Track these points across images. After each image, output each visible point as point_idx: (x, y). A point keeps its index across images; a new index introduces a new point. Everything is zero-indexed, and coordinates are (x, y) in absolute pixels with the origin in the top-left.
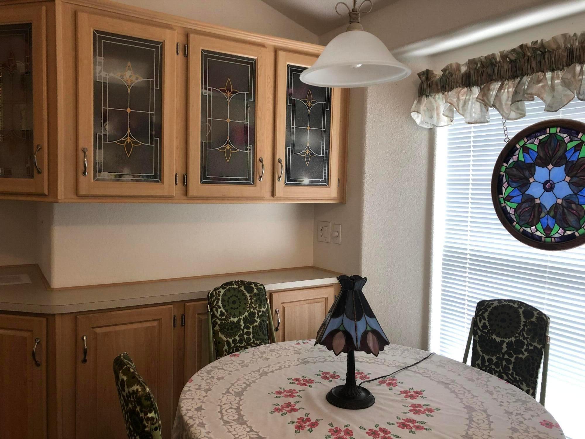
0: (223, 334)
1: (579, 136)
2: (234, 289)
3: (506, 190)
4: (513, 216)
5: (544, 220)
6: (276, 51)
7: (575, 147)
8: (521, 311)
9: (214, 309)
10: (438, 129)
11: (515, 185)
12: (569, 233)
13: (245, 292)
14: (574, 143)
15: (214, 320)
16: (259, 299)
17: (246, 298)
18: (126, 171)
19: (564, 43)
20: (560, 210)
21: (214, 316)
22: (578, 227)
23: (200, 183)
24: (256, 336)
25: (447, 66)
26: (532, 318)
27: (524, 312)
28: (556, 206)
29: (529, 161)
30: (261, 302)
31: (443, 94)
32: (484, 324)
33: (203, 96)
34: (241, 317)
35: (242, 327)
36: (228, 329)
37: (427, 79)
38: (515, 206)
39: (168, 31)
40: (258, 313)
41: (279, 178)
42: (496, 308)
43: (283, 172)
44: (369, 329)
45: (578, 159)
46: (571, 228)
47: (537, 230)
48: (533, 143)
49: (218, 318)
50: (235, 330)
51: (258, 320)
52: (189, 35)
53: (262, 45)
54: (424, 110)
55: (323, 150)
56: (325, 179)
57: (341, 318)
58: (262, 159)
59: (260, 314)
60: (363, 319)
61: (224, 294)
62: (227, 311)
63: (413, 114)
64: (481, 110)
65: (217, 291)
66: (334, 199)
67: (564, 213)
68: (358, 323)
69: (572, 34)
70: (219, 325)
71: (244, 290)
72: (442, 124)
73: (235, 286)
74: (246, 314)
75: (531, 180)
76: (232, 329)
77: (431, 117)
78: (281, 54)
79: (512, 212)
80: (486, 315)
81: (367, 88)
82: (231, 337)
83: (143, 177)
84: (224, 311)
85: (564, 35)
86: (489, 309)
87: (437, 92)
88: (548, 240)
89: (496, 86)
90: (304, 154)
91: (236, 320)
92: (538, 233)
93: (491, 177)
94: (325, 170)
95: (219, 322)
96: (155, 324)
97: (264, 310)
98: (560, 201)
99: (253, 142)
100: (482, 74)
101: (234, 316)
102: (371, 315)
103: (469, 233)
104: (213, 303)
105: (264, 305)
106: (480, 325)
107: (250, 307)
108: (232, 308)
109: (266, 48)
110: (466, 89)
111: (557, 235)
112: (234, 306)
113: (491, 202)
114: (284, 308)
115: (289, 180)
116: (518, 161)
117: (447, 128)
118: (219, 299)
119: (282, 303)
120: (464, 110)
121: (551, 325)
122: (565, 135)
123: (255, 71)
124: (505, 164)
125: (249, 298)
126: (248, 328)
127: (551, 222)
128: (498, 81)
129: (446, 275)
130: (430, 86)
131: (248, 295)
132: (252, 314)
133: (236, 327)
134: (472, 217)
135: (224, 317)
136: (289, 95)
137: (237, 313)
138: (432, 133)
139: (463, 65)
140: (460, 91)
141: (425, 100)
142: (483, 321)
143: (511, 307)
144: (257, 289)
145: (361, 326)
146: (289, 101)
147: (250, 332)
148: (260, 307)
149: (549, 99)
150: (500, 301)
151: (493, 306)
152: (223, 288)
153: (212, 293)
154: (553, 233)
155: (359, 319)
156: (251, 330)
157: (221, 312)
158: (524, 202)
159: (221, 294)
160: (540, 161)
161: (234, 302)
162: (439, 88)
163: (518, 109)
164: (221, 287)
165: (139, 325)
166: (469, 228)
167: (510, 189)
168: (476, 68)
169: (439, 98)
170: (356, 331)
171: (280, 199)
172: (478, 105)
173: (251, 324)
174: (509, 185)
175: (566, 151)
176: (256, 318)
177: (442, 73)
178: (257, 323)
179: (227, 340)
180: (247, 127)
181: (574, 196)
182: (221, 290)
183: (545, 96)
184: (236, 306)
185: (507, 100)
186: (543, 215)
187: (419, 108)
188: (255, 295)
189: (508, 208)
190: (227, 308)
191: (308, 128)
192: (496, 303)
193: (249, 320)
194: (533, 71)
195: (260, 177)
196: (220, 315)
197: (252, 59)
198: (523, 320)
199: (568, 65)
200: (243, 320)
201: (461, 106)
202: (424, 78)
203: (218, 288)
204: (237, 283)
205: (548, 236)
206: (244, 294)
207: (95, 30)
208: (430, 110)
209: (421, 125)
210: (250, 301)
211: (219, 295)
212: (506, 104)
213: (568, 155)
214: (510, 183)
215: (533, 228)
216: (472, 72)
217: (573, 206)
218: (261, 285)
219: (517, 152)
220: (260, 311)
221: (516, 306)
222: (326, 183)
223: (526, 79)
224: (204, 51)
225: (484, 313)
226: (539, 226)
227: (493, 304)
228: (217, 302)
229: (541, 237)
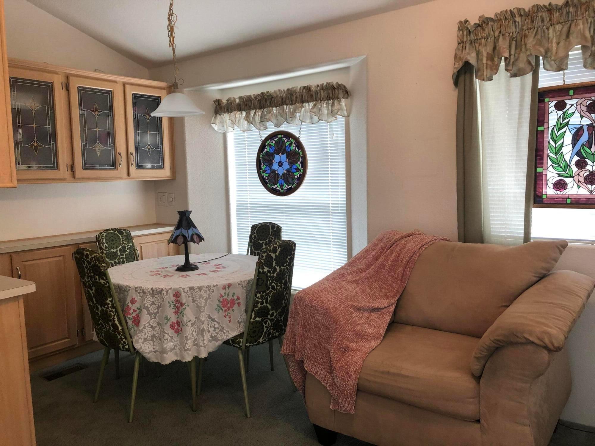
0: (108, 259)
1: (290, 139)
2: (112, 233)
3: (263, 167)
4: (267, 181)
5: (280, 181)
6: (124, 85)
7: (289, 144)
8: (270, 226)
9: (101, 244)
10: (228, 133)
11: (267, 164)
12: (290, 187)
13: (118, 234)
14: (289, 143)
15: (102, 251)
16: (128, 238)
17: (119, 238)
18: (33, 163)
19: (280, 93)
20: (286, 176)
21: (101, 248)
22: (292, 183)
23: (82, 169)
24: (128, 260)
25: (229, 98)
26: (274, 228)
27: (271, 227)
28: (284, 174)
29: (272, 152)
30: (129, 240)
31: (228, 114)
32: (255, 236)
33: (81, 115)
34: (117, 249)
35: (119, 255)
36: (111, 256)
37: (219, 104)
38: (267, 175)
39: (56, 75)
40: (127, 247)
41: (132, 164)
42: (260, 227)
43: (134, 161)
44: (194, 233)
45: (291, 150)
46: (290, 184)
47: (277, 187)
48: (272, 142)
49: (104, 250)
50: (115, 256)
51: (128, 251)
52: (69, 78)
53: (115, 82)
54: (218, 123)
55: (159, 146)
56: (161, 165)
57: (180, 229)
58: (120, 153)
59: (129, 247)
60: (191, 229)
61: (106, 236)
62: (109, 245)
63: (212, 124)
64: (248, 125)
65: (102, 234)
66: (168, 177)
67: (287, 178)
68: (189, 231)
69: (283, 90)
70: (105, 254)
71: (117, 233)
72: (229, 131)
73: (112, 231)
74: (121, 247)
75: (273, 161)
76: (113, 256)
77: (223, 126)
78: (127, 87)
79: (266, 178)
80: (255, 232)
81: (184, 118)
82: (113, 260)
83: (44, 167)
84: (107, 246)
85: (279, 90)
86: (257, 228)
87: (225, 112)
88: (282, 191)
89: (253, 112)
90: (146, 148)
91: (115, 250)
92: (278, 188)
93: (256, 161)
94: (161, 158)
95: (105, 252)
96: (61, 258)
97: (131, 244)
98: (285, 172)
99: (114, 142)
100: (246, 105)
101: (114, 248)
102: (195, 227)
103: (248, 192)
104: (100, 241)
105: (131, 241)
106: (253, 237)
107: (122, 243)
108: (111, 244)
109: (118, 83)
110: (239, 112)
111: (285, 188)
112: (112, 243)
113: (257, 174)
114: (141, 247)
115: (138, 166)
116: (267, 151)
117: (233, 133)
118: (103, 239)
119: (140, 244)
120: (239, 124)
121: (282, 231)
122: (285, 139)
123: (112, 98)
124: (262, 153)
125: (121, 238)
126: (122, 255)
127: (283, 182)
128: (254, 110)
129: (239, 217)
130: (221, 109)
131: (120, 236)
132: (124, 247)
133: (115, 255)
134: (249, 183)
135: (107, 249)
136: (134, 111)
137: (115, 247)
138: (225, 135)
139: (237, 98)
140: (236, 114)
141: (219, 117)
142: (254, 235)
143: (266, 225)
144: (126, 232)
145: (190, 232)
146: (135, 116)
147: (124, 257)
148: (128, 243)
149: (275, 121)
150: (262, 223)
151: (259, 226)
152: (105, 233)
153: (99, 235)
154: (284, 187)
155: (189, 229)
156: (124, 256)
157: (105, 246)
158: (271, 173)
159: (104, 236)
160: (276, 152)
161: (113, 240)
162: (226, 110)
163: (263, 125)
164: (103, 232)
165: (52, 259)
166: (248, 189)
167: (265, 166)
168: (243, 102)
169: (226, 116)
170: (188, 233)
171: (133, 178)
172: (246, 122)
173: (124, 253)
174: (264, 165)
175: (286, 146)
176: (126, 249)
177: (226, 102)
178: (128, 252)
179: (111, 262)
180: (109, 133)
181: (290, 169)
182: (103, 233)
183: (273, 120)
184: (114, 242)
185: (258, 120)
186: (279, 179)
187: (216, 121)
188: (125, 236)
189: (265, 177)
190: (108, 244)
191: (148, 132)
192: (260, 225)
193: (123, 250)
194: (268, 106)
195: (120, 164)
196: (105, 248)
197: (110, 91)
198: (271, 230)
199: (282, 105)
200: (119, 250)
201: (237, 122)
202: (217, 103)
203: (102, 233)
204: (112, 229)
205: (282, 189)
206: (118, 236)
207: (11, 77)
208: (222, 122)
209: (218, 131)
210: (122, 240)
211: (103, 237)
212: (258, 122)
213: (287, 148)
214: (265, 163)
215: (276, 186)
216: (241, 103)
217: (290, 173)
218: (128, 230)
219: (266, 147)
220: (129, 245)
221: (268, 224)
222: (163, 167)
223: (265, 110)
224: (79, 87)
225: (254, 230)
226: (278, 185)
227: (258, 226)
228: (103, 241)
229: (279, 190)
